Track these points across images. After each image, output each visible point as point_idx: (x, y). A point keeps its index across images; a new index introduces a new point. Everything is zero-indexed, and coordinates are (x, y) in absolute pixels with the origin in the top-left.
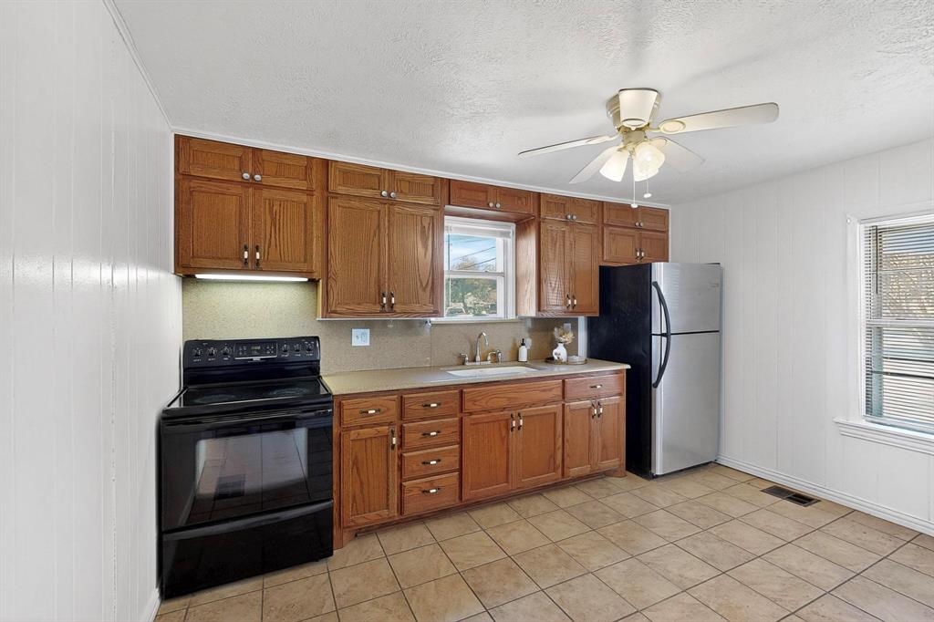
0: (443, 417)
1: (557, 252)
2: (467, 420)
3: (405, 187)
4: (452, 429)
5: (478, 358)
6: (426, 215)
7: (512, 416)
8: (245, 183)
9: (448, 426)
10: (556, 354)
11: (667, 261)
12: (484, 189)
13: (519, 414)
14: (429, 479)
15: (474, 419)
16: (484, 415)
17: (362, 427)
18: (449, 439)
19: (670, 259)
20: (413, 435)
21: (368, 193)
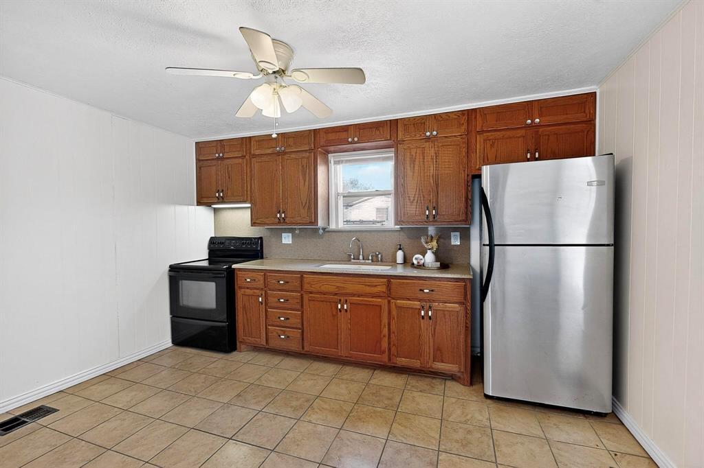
0: (292, 291)
1: (416, 168)
2: (306, 297)
3: (291, 141)
4: (296, 301)
5: (361, 257)
6: (304, 158)
7: (340, 300)
8: (218, 158)
9: (294, 298)
10: (416, 259)
11: (594, 155)
12: (345, 129)
13: (346, 301)
14: (282, 329)
15: (311, 297)
16: (318, 296)
17: (248, 288)
18: (294, 306)
19: (597, 154)
20: (273, 299)
21: (269, 151)
